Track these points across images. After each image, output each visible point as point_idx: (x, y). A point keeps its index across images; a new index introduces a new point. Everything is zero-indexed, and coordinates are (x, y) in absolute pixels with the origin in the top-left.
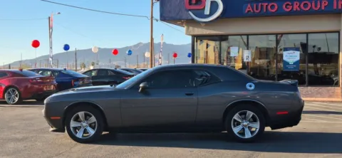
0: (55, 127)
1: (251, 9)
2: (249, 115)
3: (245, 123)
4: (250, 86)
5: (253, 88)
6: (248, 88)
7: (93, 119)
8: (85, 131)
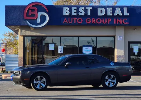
0: (25, 84)
1: (66, 21)
2: (112, 77)
3: (110, 80)
4: (112, 64)
5: (113, 65)
6: (111, 65)
7: (44, 79)
8: (41, 85)
